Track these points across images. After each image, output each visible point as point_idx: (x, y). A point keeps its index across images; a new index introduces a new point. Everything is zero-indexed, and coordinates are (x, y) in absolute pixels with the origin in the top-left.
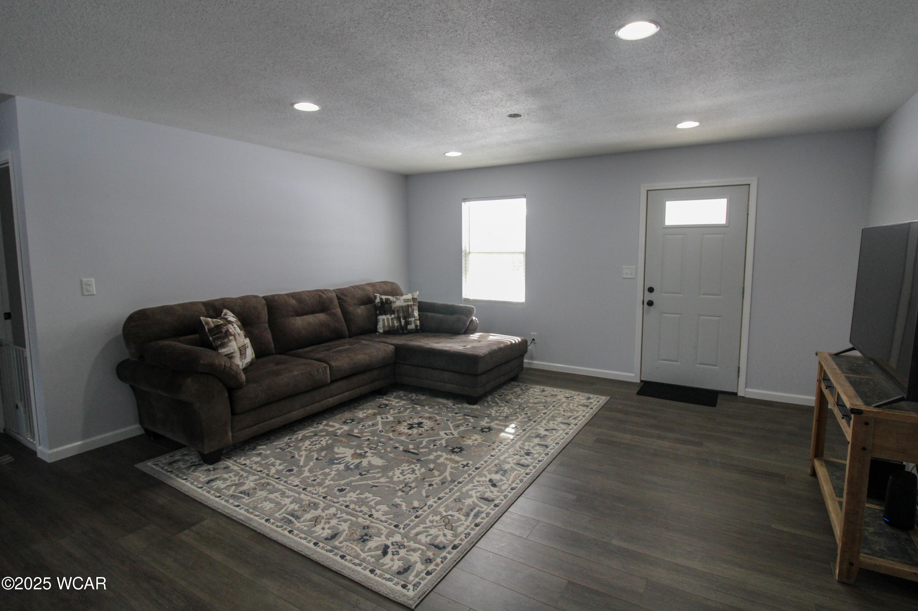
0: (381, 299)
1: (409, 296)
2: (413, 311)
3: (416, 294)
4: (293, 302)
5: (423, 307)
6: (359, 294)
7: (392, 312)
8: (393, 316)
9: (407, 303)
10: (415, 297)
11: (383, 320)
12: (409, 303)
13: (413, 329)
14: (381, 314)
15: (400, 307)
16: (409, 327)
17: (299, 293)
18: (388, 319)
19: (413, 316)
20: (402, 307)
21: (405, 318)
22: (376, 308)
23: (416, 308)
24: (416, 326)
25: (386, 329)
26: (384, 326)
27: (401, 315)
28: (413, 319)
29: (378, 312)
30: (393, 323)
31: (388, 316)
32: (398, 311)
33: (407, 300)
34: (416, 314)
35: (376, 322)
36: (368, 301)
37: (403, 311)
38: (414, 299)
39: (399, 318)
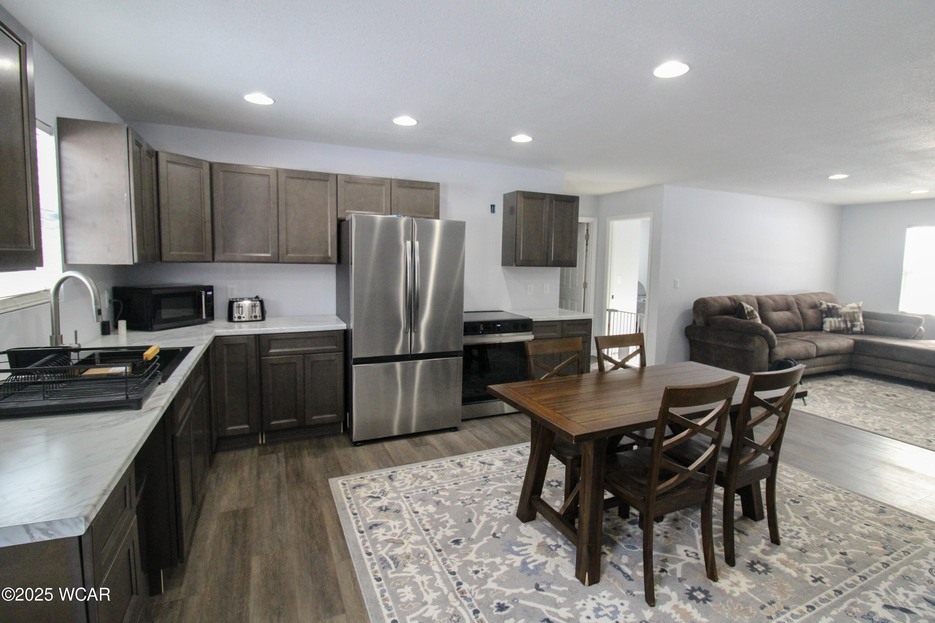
0: (828, 306)
1: (854, 305)
2: (858, 317)
3: (861, 304)
4: (771, 301)
5: (866, 316)
6: (809, 300)
7: (839, 316)
8: (840, 319)
9: (853, 310)
10: (860, 305)
11: (831, 322)
12: (855, 310)
13: (858, 331)
14: (827, 317)
15: (846, 313)
16: (855, 329)
17: (773, 295)
18: (835, 322)
19: (859, 321)
20: (849, 313)
21: (851, 321)
22: (822, 312)
23: (861, 314)
24: (861, 329)
25: (833, 329)
26: (831, 326)
27: (848, 319)
28: (858, 323)
29: (824, 315)
30: (839, 324)
31: (836, 319)
32: (844, 316)
33: (854, 308)
34: (861, 319)
35: (822, 323)
36: (814, 307)
37: (849, 316)
38: (859, 308)
39: (845, 322)
